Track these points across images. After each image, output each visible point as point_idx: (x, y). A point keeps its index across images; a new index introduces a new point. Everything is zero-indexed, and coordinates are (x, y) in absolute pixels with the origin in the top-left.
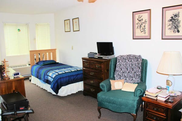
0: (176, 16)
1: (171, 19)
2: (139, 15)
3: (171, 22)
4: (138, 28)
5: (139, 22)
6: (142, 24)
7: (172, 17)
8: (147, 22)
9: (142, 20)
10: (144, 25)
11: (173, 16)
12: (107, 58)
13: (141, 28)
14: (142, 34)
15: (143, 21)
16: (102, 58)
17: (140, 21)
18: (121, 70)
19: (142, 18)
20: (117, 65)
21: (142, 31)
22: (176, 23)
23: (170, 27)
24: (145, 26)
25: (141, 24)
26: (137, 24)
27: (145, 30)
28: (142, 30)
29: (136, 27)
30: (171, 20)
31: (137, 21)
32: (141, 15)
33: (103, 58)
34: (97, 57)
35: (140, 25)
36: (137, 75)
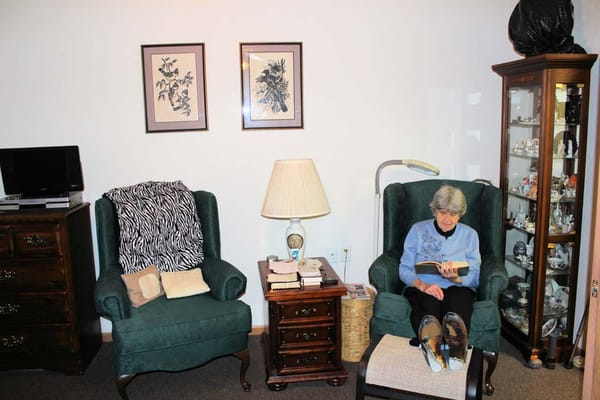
0: (276, 68)
1: (264, 75)
2: (165, 57)
3: (264, 83)
4: (161, 96)
5: (164, 78)
6: (176, 85)
7: (266, 72)
8: (194, 81)
9: (176, 72)
10: (182, 88)
11: (269, 68)
12: (68, 205)
13: (174, 99)
14: (179, 117)
15: (181, 76)
16: (44, 205)
17: (169, 75)
18: (139, 235)
19: (175, 66)
20: (120, 222)
21: (178, 108)
22: (278, 86)
23: (263, 96)
24: (186, 92)
25: (172, 84)
26: (160, 84)
27: (188, 102)
28: (177, 105)
29: (156, 95)
30: (263, 79)
31: (157, 76)
32: (172, 57)
33: (48, 206)
34: (16, 208)
35: (171, 89)
36: (193, 241)
